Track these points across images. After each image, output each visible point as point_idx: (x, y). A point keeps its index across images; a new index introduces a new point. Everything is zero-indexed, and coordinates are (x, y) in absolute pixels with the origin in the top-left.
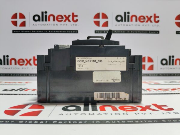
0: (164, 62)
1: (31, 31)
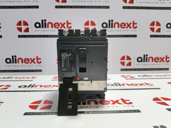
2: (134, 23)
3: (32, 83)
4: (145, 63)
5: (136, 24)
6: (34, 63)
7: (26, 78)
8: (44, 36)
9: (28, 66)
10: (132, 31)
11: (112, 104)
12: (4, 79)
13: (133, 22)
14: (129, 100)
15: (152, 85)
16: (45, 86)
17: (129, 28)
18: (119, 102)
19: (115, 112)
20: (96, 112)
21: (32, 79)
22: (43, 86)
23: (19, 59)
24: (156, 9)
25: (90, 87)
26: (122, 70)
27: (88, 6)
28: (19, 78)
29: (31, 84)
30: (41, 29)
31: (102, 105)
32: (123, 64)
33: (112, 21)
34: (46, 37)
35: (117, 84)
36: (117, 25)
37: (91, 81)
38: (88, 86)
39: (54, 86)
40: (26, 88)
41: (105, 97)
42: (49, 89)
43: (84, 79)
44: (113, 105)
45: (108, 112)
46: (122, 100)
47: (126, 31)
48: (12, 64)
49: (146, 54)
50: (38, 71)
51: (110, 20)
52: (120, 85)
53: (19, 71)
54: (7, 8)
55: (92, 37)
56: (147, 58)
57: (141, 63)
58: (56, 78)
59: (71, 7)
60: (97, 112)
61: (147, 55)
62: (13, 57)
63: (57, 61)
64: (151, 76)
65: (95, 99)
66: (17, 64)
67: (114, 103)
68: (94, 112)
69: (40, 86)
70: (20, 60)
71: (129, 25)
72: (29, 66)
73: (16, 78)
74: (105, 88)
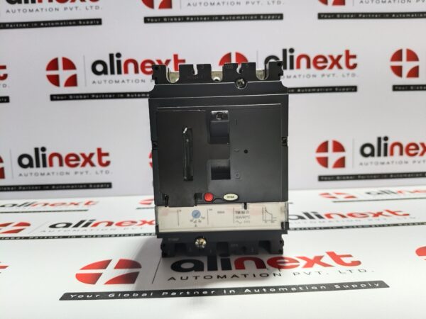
0: (368, 150)
1: (89, 96)
2: (348, 56)
3: (87, 217)
4: (382, 159)
5: (354, 57)
6: (92, 165)
7: (72, 204)
8: (116, 96)
9: (76, 173)
10: (343, 76)
11: (306, 266)
12: (14, 207)
13: (347, 52)
14: (350, 256)
15: (408, 215)
16: (119, 224)
17: (335, 67)
18: (323, 260)
19: (316, 288)
20: (261, 288)
21: (86, 207)
22: (116, 222)
23: (53, 155)
24: (406, 17)
25: (242, 220)
26: (321, 178)
27: (228, 16)
28: (53, 205)
29: (83, 219)
30: (109, 77)
31: (278, 270)
32: (324, 162)
33: (292, 50)
34: (120, 98)
35: (313, 215)
36: (304, 61)
37: (245, 204)
38: (237, 217)
39: (144, 222)
40: (70, 228)
41: (284, 248)
42: (130, 230)
43: (226, 197)
44: (308, 270)
45: (295, 289)
46: (332, 255)
47: (328, 76)
48: (35, 170)
49: (382, 136)
50: (102, 186)
51: (285, 48)
52: (320, 217)
53: (53, 187)
54: (23, 27)
55: (243, 83)
56: (386, 145)
57: (370, 159)
58: (150, 204)
59: (184, 19)
60: (264, 290)
61: (386, 139)
62: (36, 150)
63: (151, 160)
64: (400, 192)
65: (257, 254)
66: (48, 169)
67: (310, 263)
68: (257, 288)
69: (106, 224)
70: (56, 160)
71: (336, 62)
72: (79, 175)
73: (46, 204)
74: (282, 223)
